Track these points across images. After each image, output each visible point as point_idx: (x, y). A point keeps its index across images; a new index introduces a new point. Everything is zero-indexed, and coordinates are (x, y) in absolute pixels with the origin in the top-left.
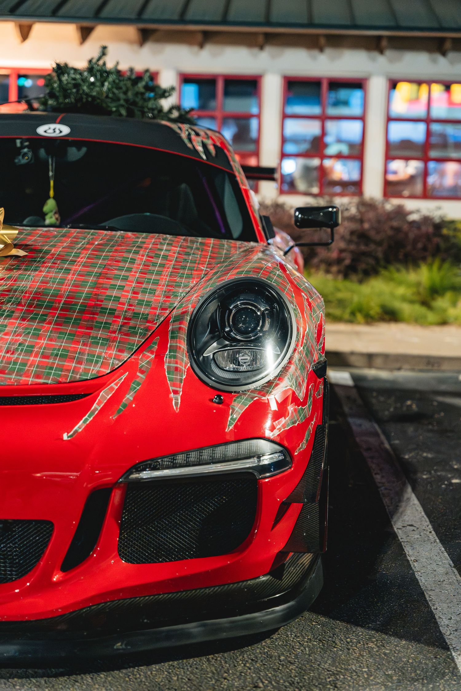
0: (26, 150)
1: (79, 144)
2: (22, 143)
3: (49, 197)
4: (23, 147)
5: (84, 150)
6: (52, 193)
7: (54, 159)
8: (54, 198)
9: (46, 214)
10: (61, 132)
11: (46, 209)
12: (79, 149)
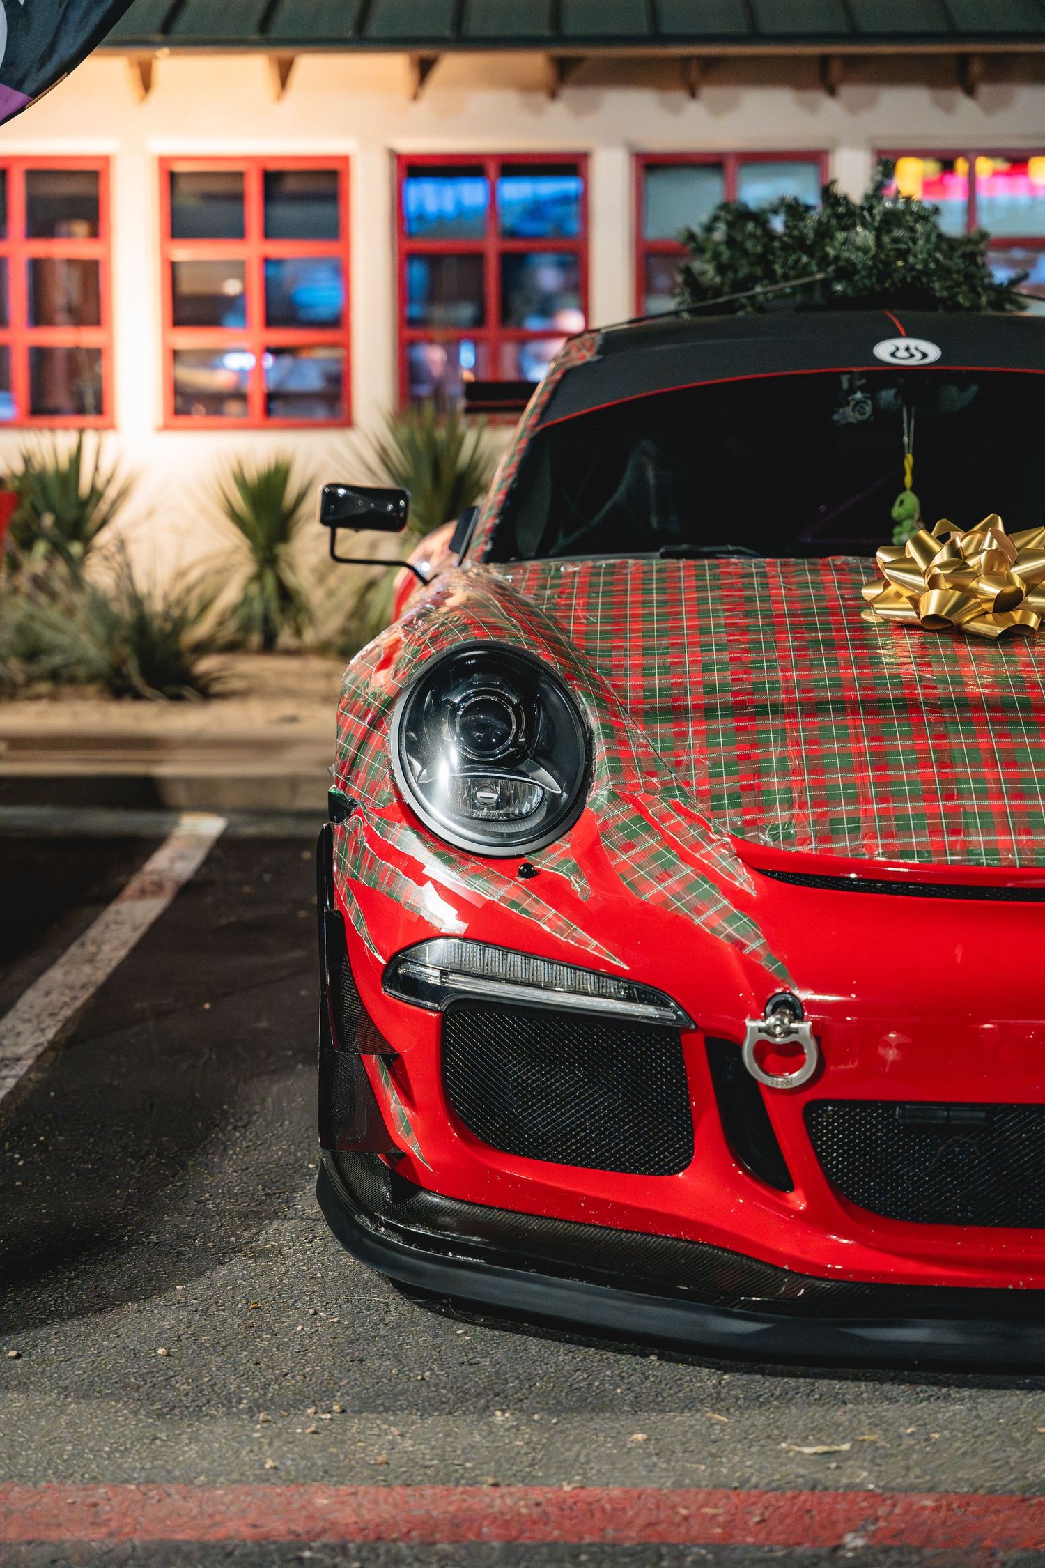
0: (859, 395)
1: (962, 380)
2: (851, 381)
3: (904, 489)
4: (852, 391)
5: (974, 389)
6: (908, 480)
7: (913, 409)
8: (913, 489)
9: (898, 523)
10: (925, 355)
11: (897, 511)
12: (962, 389)
